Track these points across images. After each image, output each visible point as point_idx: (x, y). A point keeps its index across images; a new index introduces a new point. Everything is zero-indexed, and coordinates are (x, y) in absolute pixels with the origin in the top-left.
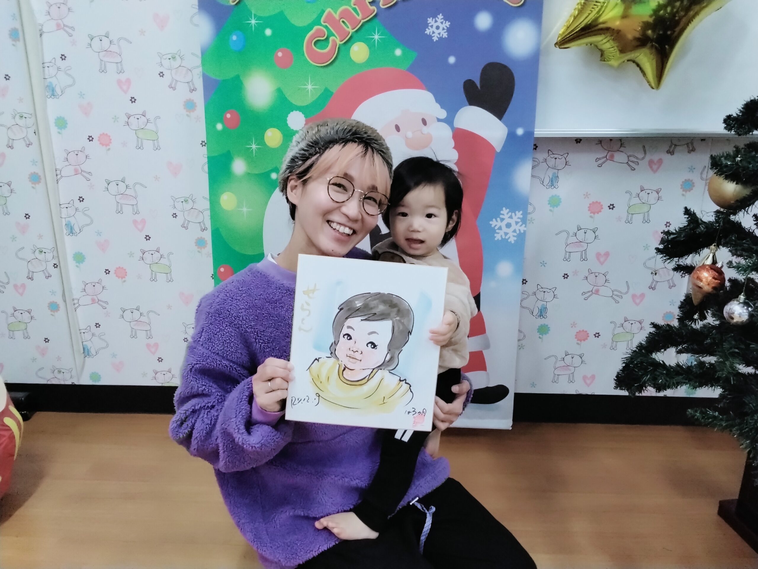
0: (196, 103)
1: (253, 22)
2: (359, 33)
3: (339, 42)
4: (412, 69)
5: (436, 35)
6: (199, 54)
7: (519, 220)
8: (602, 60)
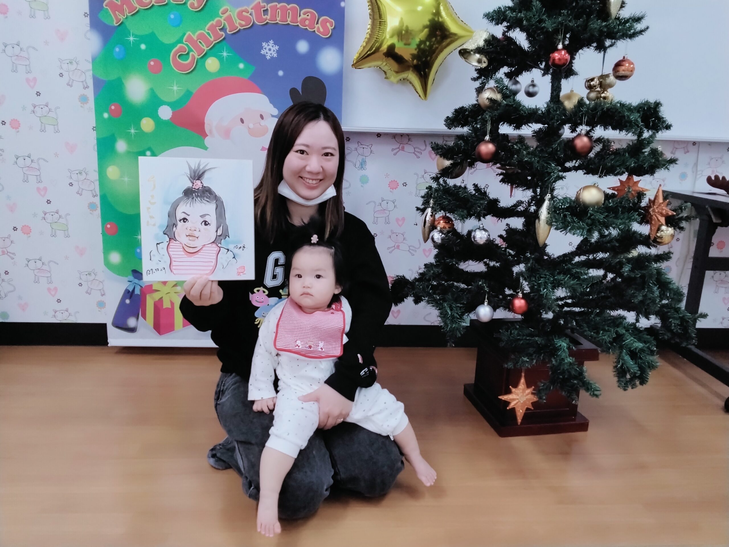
0: (88, 97)
1: (131, 39)
2: (212, 51)
3: (197, 57)
4: (253, 78)
5: (269, 54)
6: (90, 60)
8: (386, 78)
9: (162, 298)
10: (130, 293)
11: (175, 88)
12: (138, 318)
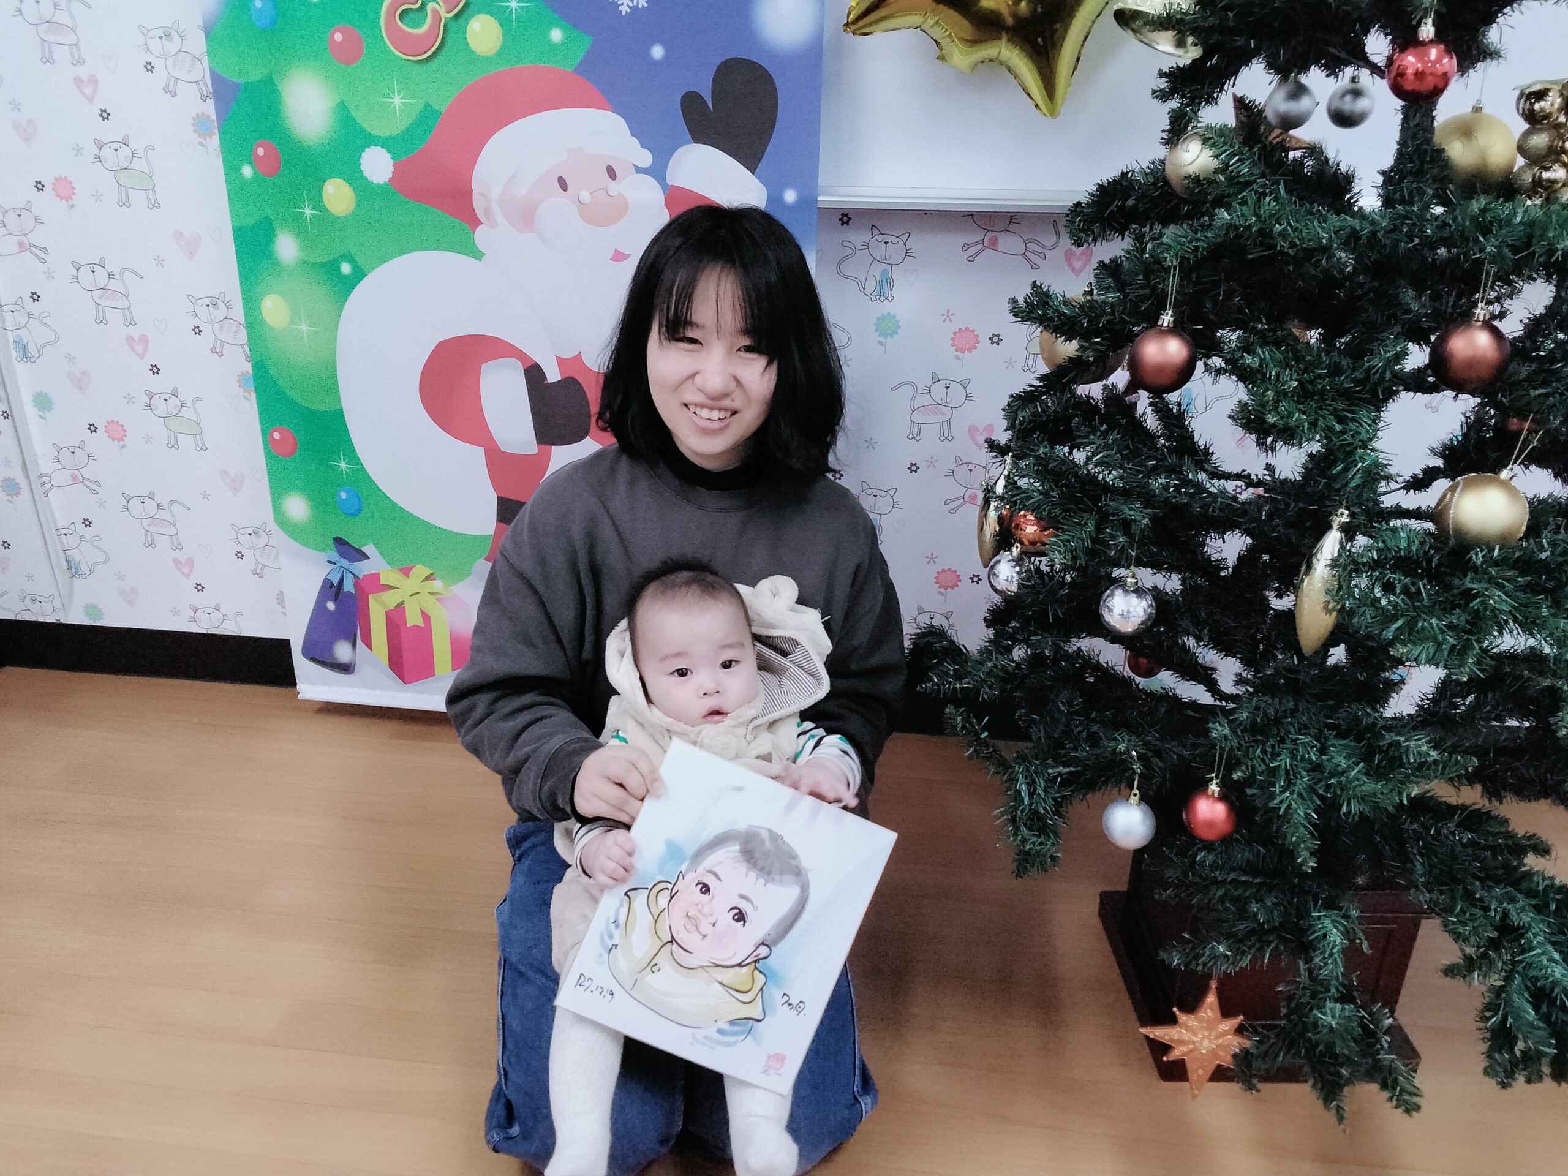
0: (208, 123)
3: (444, 14)
5: (626, 2)
8: (942, 58)
9: (402, 603)
10: (334, 589)
11: (397, 100)
12: (354, 645)
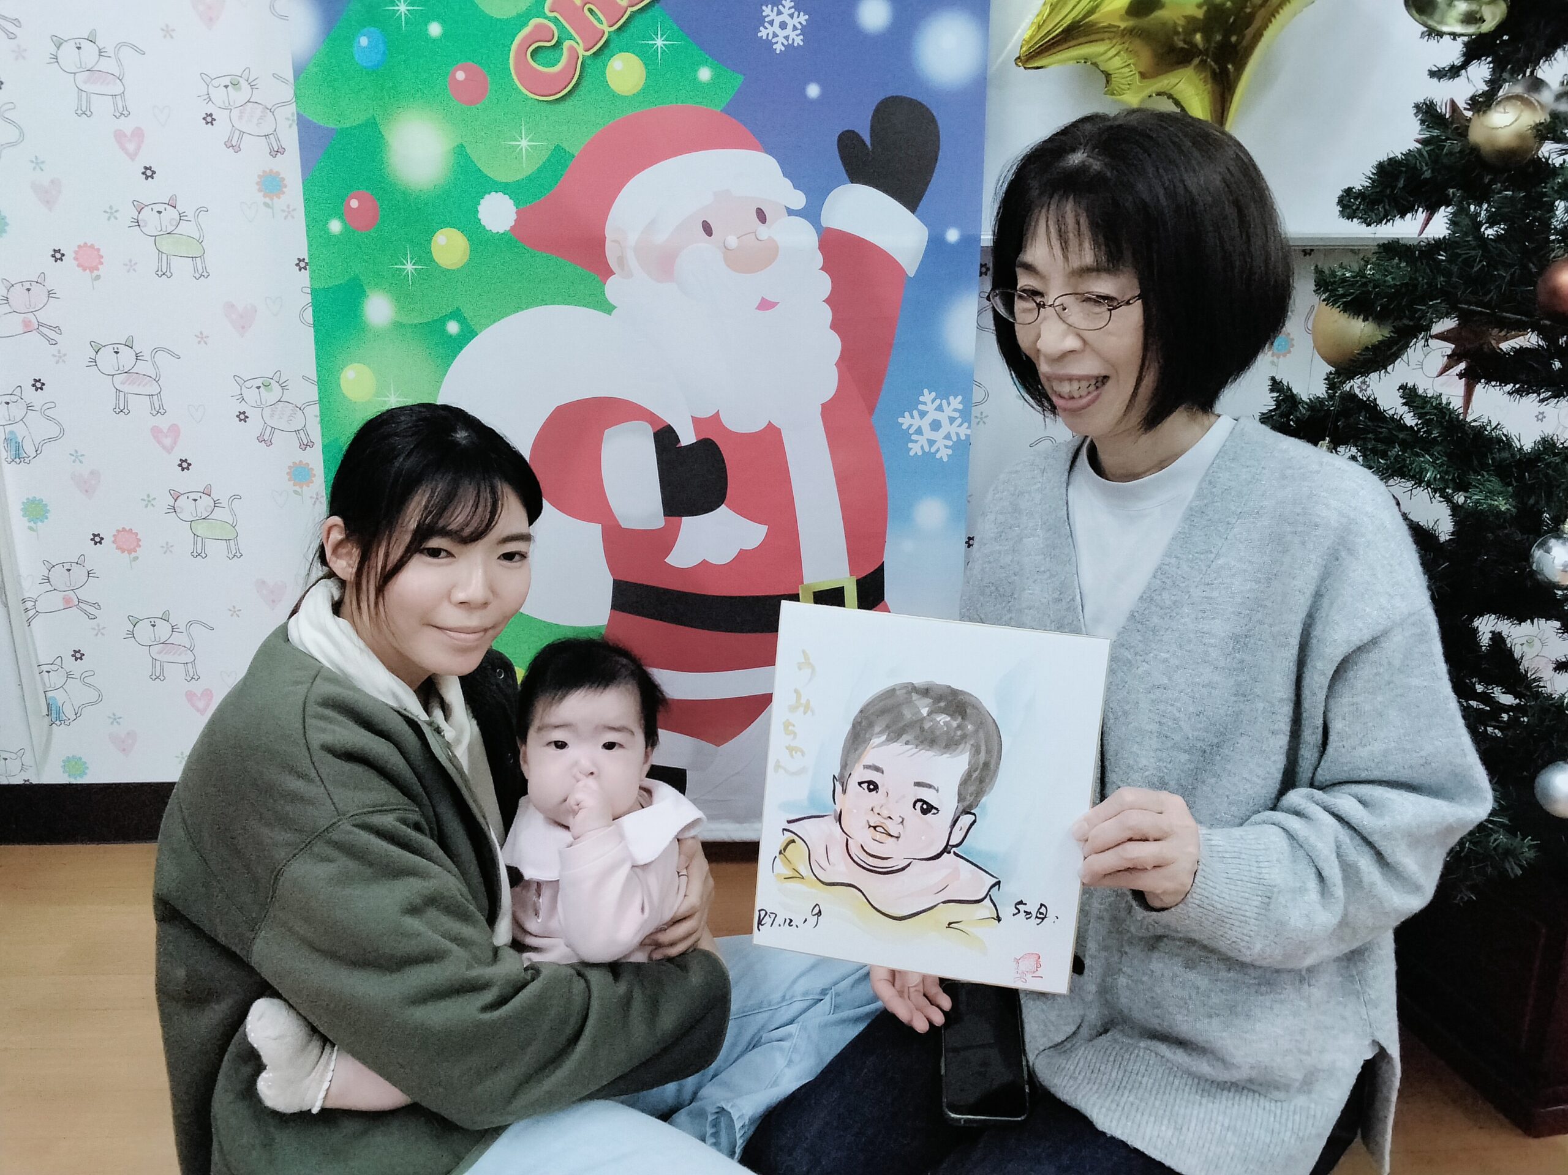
1: (403, 8)
2: (626, 35)
5: (780, 39)
6: (289, 75)
7: (956, 415)
11: (524, 143)
